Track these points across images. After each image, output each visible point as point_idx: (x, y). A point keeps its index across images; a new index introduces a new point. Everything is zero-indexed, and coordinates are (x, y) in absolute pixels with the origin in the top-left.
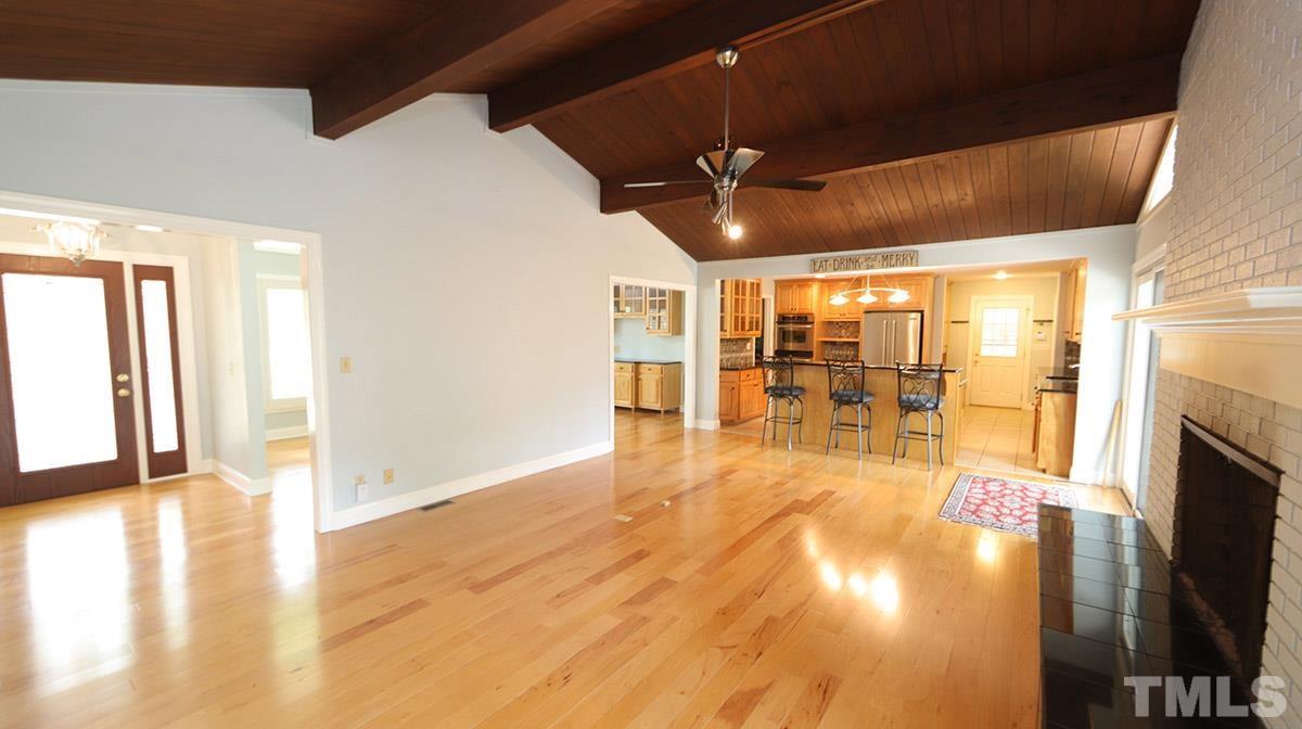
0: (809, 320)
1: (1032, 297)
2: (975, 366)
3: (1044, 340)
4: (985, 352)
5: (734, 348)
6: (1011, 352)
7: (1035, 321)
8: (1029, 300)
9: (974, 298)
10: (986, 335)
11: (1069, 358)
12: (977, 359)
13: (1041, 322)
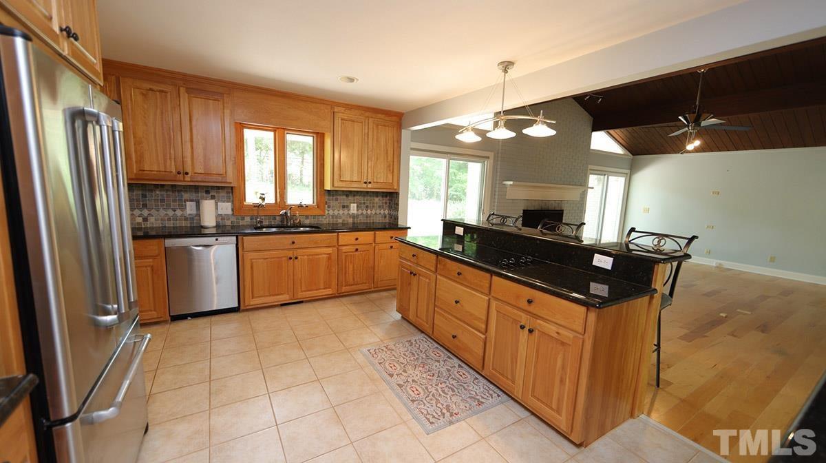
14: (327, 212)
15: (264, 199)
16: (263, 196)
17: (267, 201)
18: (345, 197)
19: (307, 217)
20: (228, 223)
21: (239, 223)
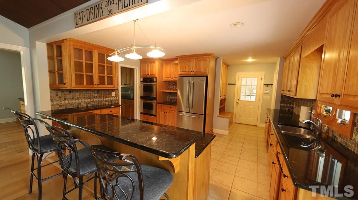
0: (155, 80)
1: (263, 73)
2: (238, 105)
3: (269, 94)
4: (242, 98)
5: (96, 95)
6: (253, 99)
7: (264, 84)
8: (262, 74)
9: (238, 73)
10: (243, 91)
11: (282, 105)
12: (238, 101)
13: (267, 85)
14: (354, 137)
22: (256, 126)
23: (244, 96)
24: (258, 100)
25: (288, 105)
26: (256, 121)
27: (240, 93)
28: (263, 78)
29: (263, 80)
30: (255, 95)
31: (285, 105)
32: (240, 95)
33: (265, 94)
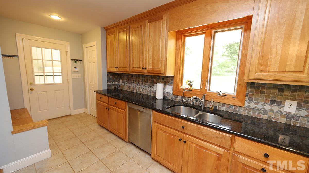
1: (68, 44)
2: (31, 93)
3: (79, 72)
4: (39, 81)
6: (58, 80)
7: (72, 60)
11: (109, 83)
12: (32, 87)
13: (76, 61)
14: (246, 104)
15: (191, 86)
16: (191, 84)
17: (193, 87)
18: (276, 91)
19: (224, 105)
20: (170, 98)
21: (175, 99)
22: (70, 115)
23: (43, 76)
24: (66, 80)
25: (114, 83)
26: (69, 108)
27: (33, 72)
28: (69, 50)
29: (69, 54)
30: (60, 74)
31: (111, 83)
32: (33, 76)
33: (75, 72)
